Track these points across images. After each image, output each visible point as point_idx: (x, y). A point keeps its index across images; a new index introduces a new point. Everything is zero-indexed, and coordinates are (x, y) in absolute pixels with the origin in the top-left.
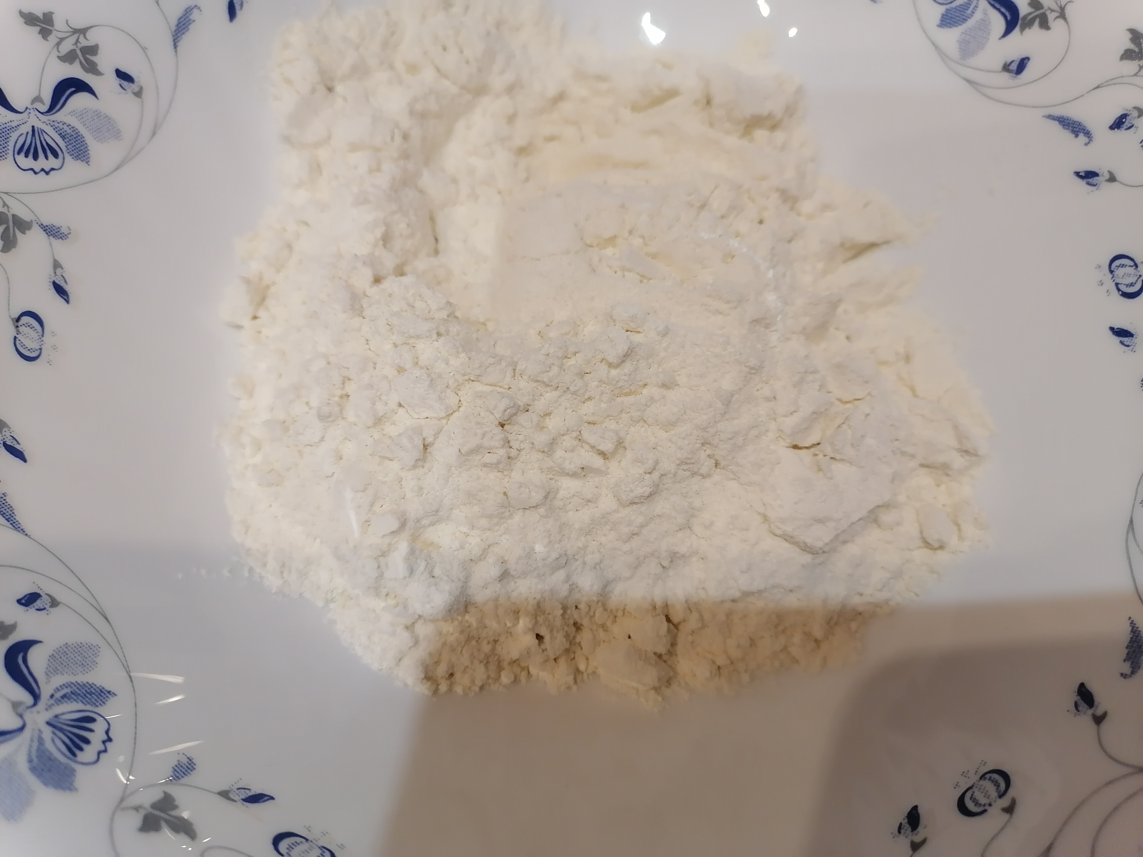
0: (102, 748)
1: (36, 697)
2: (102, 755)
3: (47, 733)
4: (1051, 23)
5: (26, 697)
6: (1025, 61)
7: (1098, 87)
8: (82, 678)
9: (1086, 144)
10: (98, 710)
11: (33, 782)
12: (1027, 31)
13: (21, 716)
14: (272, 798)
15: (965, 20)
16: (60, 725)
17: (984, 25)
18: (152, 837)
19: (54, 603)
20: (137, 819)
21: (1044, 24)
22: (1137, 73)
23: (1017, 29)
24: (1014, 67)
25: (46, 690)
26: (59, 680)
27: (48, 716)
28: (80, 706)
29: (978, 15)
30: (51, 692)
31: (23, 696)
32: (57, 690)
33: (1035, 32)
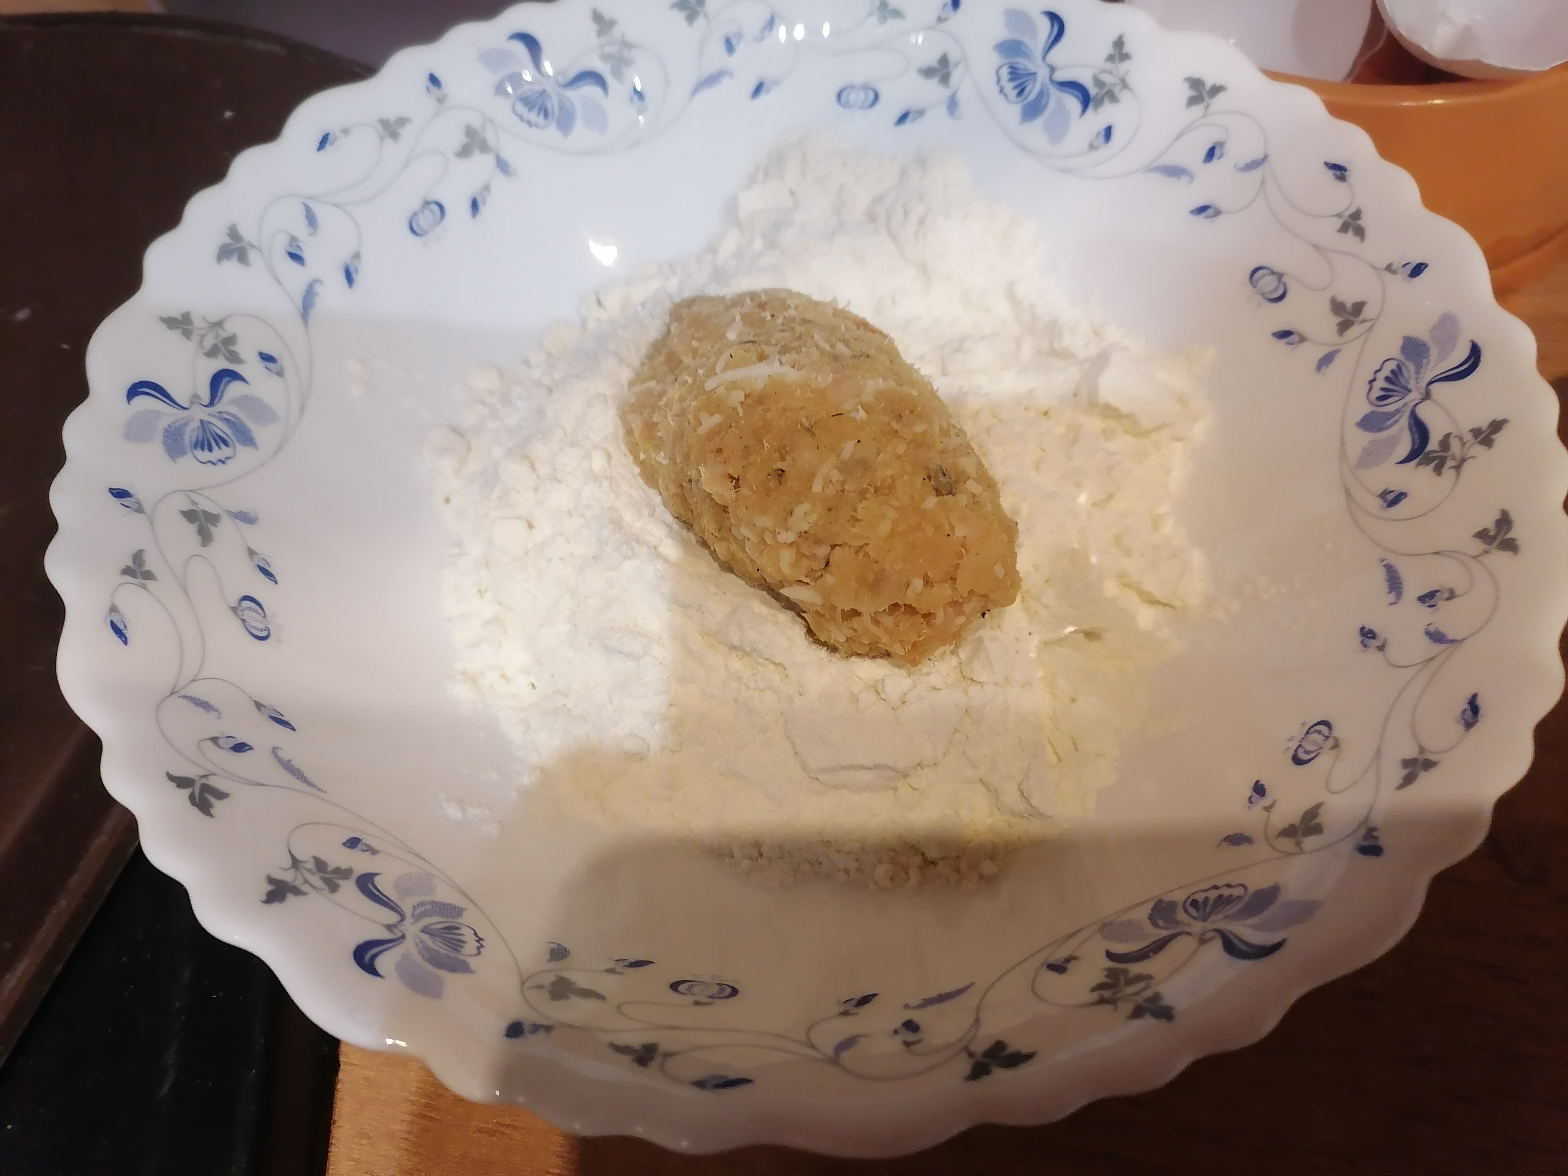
0: (214, 461)
1: (212, 403)
2: (210, 464)
3: (195, 424)
4: (1445, 470)
5: (206, 399)
6: (1402, 497)
7: (1436, 553)
8: (249, 423)
9: (1391, 604)
10: (237, 444)
11: (159, 437)
12: (1421, 468)
13: (192, 403)
14: (276, 582)
15: (1380, 429)
16: (206, 428)
17: (1392, 443)
18: (183, 522)
19: (280, 374)
20: (187, 507)
21: (1438, 470)
22: (1479, 556)
23: (1415, 461)
24: (1390, 497)
25: (219, 407)
26: (234, 410)
27: (206, 418)
28: (229, 432)
29: (1393, 431)
30: (223, 410)
31: (206, 397)
32: (227, 413)
33: (1427, 471)
